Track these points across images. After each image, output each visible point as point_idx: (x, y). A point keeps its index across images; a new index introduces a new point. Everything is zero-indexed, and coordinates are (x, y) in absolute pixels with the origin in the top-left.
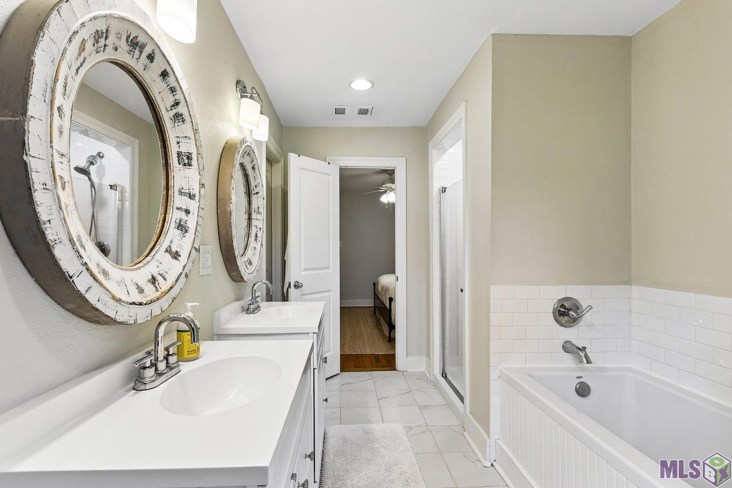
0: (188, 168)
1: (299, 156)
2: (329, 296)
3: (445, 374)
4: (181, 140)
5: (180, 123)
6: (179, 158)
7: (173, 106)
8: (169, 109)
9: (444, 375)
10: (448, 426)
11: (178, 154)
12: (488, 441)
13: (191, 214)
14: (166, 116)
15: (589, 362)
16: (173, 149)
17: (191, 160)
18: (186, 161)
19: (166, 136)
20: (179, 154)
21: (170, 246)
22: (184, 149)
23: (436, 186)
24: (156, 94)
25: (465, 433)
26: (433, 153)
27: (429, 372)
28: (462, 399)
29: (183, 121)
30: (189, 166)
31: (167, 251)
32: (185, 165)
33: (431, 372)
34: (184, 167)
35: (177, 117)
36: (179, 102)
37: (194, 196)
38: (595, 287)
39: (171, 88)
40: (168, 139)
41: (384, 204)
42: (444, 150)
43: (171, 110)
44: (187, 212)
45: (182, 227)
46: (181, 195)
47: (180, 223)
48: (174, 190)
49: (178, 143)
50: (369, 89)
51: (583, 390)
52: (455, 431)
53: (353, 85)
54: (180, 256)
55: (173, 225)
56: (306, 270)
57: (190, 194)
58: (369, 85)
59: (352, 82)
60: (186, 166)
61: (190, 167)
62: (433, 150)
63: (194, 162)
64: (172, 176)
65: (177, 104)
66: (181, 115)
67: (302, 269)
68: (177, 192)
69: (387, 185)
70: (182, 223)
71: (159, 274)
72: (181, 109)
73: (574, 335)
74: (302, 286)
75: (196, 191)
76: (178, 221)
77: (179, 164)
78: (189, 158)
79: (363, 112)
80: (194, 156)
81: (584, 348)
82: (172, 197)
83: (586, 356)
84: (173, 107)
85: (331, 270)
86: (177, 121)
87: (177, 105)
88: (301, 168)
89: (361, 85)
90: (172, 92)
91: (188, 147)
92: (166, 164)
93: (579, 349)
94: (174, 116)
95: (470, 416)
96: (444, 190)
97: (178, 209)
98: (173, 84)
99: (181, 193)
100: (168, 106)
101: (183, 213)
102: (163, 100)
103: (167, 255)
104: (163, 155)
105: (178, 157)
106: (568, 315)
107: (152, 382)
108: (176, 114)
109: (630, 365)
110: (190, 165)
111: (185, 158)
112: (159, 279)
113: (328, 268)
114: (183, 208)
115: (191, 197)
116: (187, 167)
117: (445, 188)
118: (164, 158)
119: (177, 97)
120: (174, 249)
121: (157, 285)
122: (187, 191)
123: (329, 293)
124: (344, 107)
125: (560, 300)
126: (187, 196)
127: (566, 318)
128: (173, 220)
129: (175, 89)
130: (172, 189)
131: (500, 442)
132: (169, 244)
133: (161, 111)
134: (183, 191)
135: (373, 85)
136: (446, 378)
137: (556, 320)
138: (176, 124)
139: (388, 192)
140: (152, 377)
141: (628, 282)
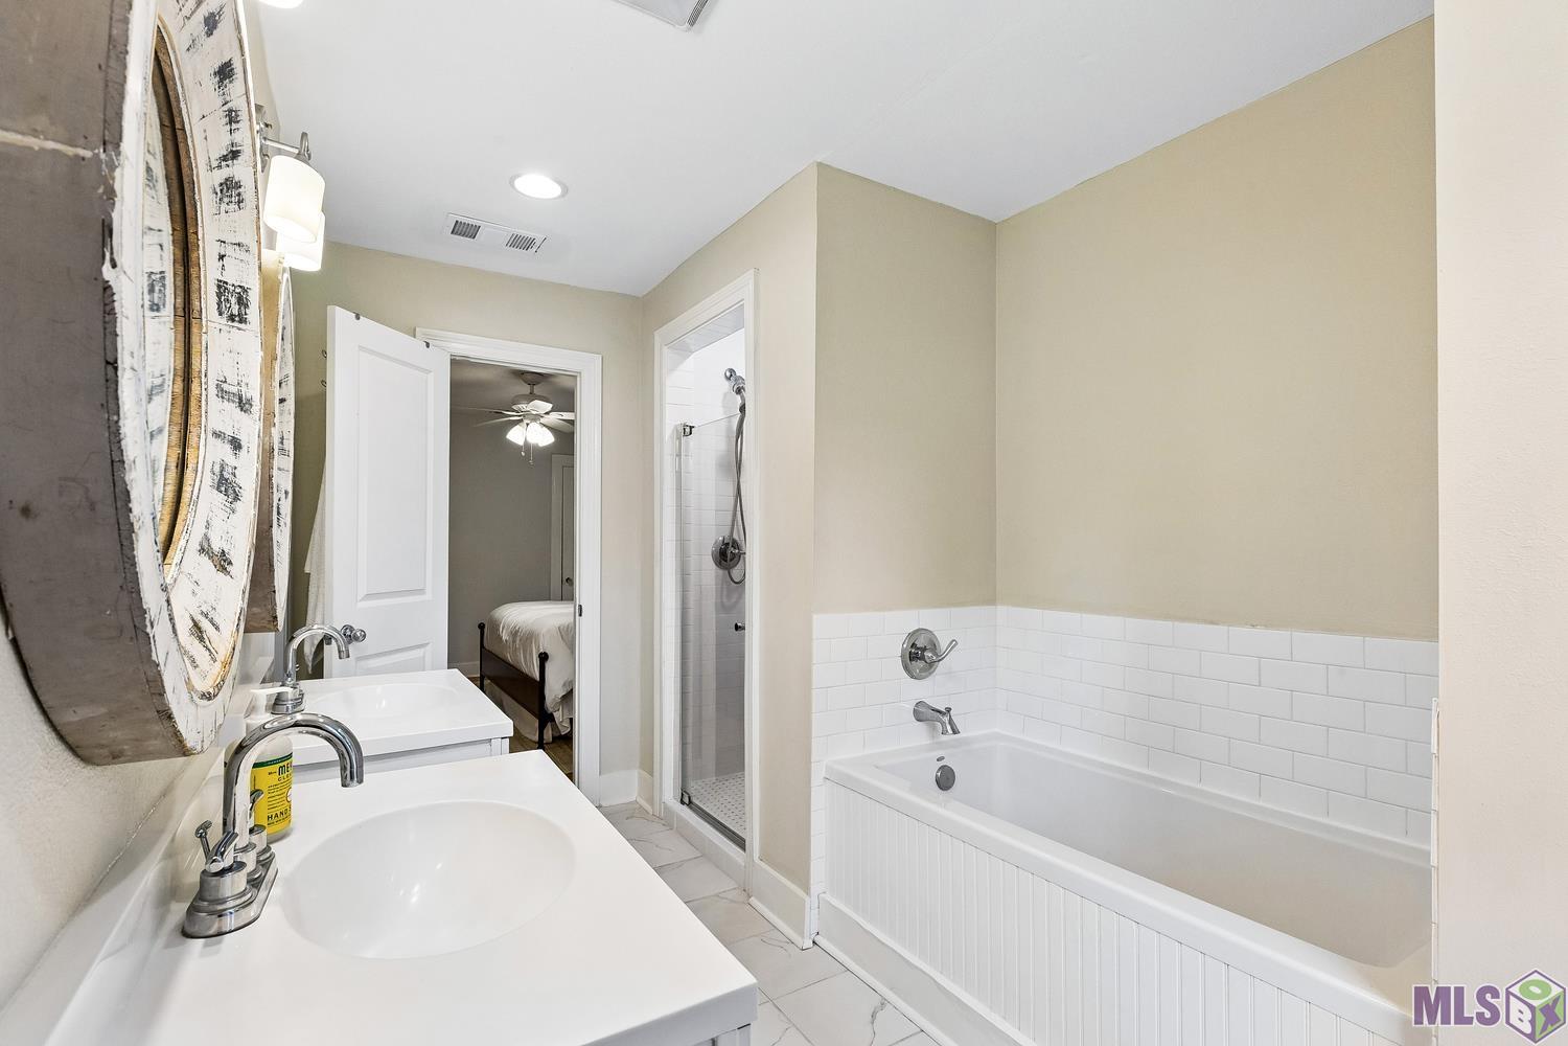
0: (239, 329)
1: (358, 318)
2: (424, 657)
3: (689, 798)
4: (229, 251)
5: (233, 206)
6: (220, 299)
7: (224, 158)
8: (215, 164)
9: (686, 800)
10: (717, 895)
11: (219, 287)
12: (807, 899)
13: (245, 449)
14: (206, 181)
15: (955, 732)
16: (209, 273)
17: (246, 306)
18: (235, 310)
19: (196, 233)
20: (221, 286)
21: (206, 538)
22: (231, 277)
23: (670, 421)
24: (195, 118)
25: (753, 901)
26: (664, 355)
27: (651, 801)
28: (740, 843)
29: (239, 202)
30: (240, 322)
31: (202, 550)
32: (232, 318)
33: (657, 799)
34: (230, 323)
35: (228, 189)
36: (238, 152)
37: (249, 402)
38: (954, 610)
39: (230, 111)
40: (200, 243)
41: (517, 448)
42: (685, 351)
43: (219, 167)
44: (236, 445)
45: (226, 485)
46: (222, 397)
47: (222, 475)
48: (206, 383)
49: (222, 257)
50: (555, 199)
51: (945, 780)
52: (732, 901)
53: (519, 184)
54: (230, 563)
55: (208, 480)
56: (369, 596)
57: (240, 399)
58: (556, 191)
59: (518, 176)
60: (233, 321)
61: (242, 326)
62: (665, 349)
63: (253, 313)
64: (204, 343)
65: (235, 155)
66: (238, 186)
67: (362, 592)
68: (213, 391)
69: (520, 406)
70: (226, 475)
71: (202, 612)
72: (240, 170)
73: (930, 690)
74: (365, 636)
75: (253, 391)
76: (217, 469)
77: (220, 314)
78: (242, 302)
79: (522, 243)
80: (254, 298)
81: (949, 710)
82: (203, 403)
83: (951, 722)
84: (225, 160)
85: (428, 596)
86: (226, 200)
87: (232, 159)
88: (361, 348)
89: (538, 186)
90: (230, 123)
91: (242, 273)
92: (184, 309)
93: (940, 712)
94: (221, 184)
95: (763, 864)
96: (688, 430)
97: (217, 435)
98: (238, 103)
99: (222, 393)
100: (216, 154)
101: (228, 447)
102: (206, 138)
103: (205, 559)
104: (180, 283)
105: (219, 295)
106: (922, 658)
107: (243, 907)
108: (226, 180)
109: (997, 730)
110: (242, 320)
111: (233, 300)
112: (205, 624)
113: (421, 591)
114: (227, 433)
115: (243, 404)
116: (236, 324)
117: (691, 427)
118: (180, 293)
119: (237, 137)
120: (216, 547)
121: (207, 642)
122: (234, 390)
123: (423, 650)
124: (478, 223)
125: (911, 635)
126: (233, 402)
127: (921, 664)
128: (208, 467)
129: (237, 116)
130: (203, 380)
131: (828, 897)
132: (204, 531)
133: (196, 167)
134: (225, 387)
135: (565, 191)
136: (690, 804)
137: (906, 668)
138: (224, 207)
139: (526, 421)
140: (243, 894)
141: (991, 601)
